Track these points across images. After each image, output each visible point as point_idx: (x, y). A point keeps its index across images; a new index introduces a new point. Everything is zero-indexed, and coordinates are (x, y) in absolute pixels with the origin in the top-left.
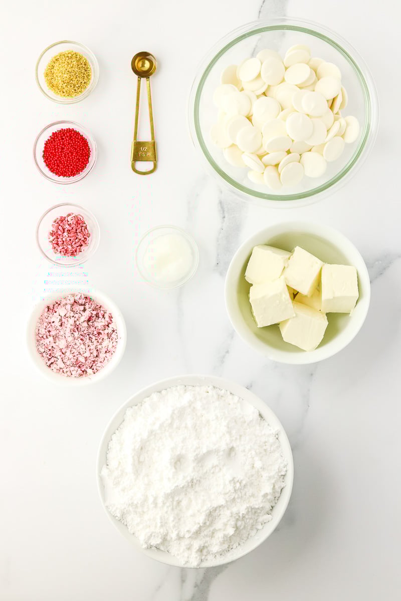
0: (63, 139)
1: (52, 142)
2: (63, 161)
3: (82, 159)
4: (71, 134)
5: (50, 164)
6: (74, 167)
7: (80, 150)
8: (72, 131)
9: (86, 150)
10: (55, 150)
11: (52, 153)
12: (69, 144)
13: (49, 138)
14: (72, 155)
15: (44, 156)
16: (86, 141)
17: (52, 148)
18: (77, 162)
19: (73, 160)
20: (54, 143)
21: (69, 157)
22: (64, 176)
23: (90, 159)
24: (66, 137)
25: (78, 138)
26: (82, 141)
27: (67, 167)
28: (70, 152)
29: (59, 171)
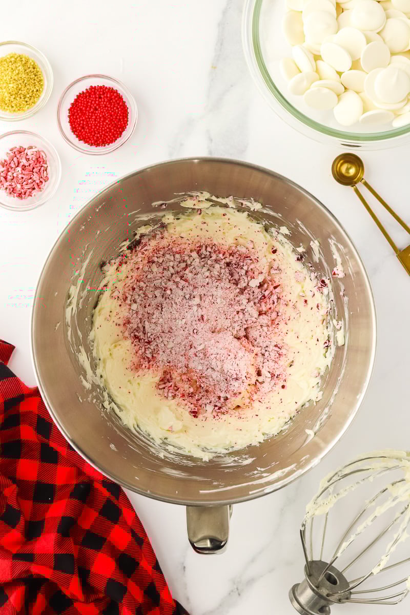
0: (100, 98)
1: (86, 97)
2: (91, 124)
3: (115, 131)
4: (112, 96)
5: (74, 122)
6: (101, 136)
7: (116, 118)
8: (114, 93)
9: (124, 121)
10: (86, 108)
11: (81, 110)
12: (106, 106)
13: (85, 91)
14: (104, 121)
15: (70, 110)
16: (126, 111)
17: (84, 104)
18: (107, 132)
19: (103, 127)
20: (89, 99)
21: (99, 122)
22: (86, 142)
23: (124, 133)
24: (104, 97)
25: (118, 104)
26: (122, 109)
27: (93, 134)
28: (103, 116)
29: (81, 135)
